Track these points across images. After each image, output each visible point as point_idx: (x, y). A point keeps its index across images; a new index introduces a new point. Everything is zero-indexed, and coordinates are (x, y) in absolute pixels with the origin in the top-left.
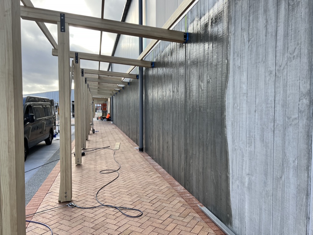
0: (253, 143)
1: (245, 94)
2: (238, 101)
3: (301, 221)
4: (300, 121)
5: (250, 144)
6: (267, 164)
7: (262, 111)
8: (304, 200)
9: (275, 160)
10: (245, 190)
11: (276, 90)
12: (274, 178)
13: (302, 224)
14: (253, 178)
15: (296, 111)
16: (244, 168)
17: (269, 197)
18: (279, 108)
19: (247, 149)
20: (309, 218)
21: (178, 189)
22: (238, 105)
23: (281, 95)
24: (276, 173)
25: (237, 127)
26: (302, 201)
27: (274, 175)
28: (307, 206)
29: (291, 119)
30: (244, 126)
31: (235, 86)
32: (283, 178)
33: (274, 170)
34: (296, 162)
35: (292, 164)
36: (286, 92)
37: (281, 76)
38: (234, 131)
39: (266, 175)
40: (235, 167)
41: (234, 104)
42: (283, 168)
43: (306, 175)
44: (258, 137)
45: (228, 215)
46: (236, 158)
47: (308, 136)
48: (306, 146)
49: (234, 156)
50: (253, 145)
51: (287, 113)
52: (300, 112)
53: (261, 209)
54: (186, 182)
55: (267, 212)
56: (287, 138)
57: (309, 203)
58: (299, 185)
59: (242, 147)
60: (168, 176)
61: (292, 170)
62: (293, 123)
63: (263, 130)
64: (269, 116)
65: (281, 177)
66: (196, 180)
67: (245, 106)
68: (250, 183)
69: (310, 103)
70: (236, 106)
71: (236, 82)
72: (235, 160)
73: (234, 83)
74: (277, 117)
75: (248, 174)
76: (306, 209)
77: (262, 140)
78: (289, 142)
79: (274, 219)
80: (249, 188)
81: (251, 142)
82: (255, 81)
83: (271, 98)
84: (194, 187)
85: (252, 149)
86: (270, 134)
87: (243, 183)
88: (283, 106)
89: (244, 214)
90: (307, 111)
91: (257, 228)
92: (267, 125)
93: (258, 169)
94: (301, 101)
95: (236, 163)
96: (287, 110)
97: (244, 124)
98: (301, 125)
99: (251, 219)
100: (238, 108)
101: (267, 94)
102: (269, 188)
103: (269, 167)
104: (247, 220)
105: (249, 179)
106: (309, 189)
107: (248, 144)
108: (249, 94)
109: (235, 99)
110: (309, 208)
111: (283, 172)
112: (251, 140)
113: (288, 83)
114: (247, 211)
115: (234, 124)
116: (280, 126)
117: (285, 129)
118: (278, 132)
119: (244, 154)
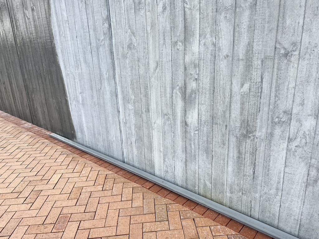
0: (80, 65)
1: (66, 21)
2: (63, 29)
3: (116, 115)
4: (105, 42)
5: (78, 67)
6: (91, 81)
7: (81, 36)
8: (115, 100)
9: (95, 76)
10: (81, 106)
11: (88, 17)
12: (97, 90)
13: (116, 117)
14: (84, 95)
15: (102, 34)
16: (77, 88)
17: (96, 106)
18: (92, 32)
19: (76, 71)
20: (120, 112)
21: (25, 126)
22: (63, 33)
23: (92, 21)
24: (98, 86)
25: (65, 53)
26: (114, 102)
27: (97, 88)
28: (117, 104)
29: (100, 41)
30: (71, 52)
31: (57, 13)
32: (102, 89)
33: (96, 84)
34: (107, 74)
35: (106, 76)
36: (94, 19)
37: (89, 4)
38: (64, 58)
39: (92, 90)
40: (70, 90)
41: (60, 32)
42: (101, 82)
43: (114, 82)
44: (82, 60)
45: (72, 132)
46: (70, 82)
47: (111, 53)
48: (111, 60)
49: (68, 80)
50: (80, 68)
51: (97, 36)
52: (105, 34)
53: (93, 117)
54: (33, 118)
55: (96, 117)
56: (100, 57)
57: (118, 102)
58: (111, 91)
59: (72, 71)
60: (13, 118)
61: (106, 81)
62: (102, 44)
63: (84, 53)
64: (86, 40)
65: (101, 89)
66: (42, 112)
67: (68, 32)
68: (83, 100)
69: (109, 26)
70: (62, 34)
71: (57, 10)
72: (69, 84)
73: (56, 11)
74: (92, 41)
75: (81, 93)
76: (117, 106)
77: (86, 62)
78: (102, 60)
79: (101, 120)
80: (83, 104)
81: (78, 65)
82: (72, 8)
83: (86, 24)
84: (41, 119)
85: (80, 71)
86: (90, 55)
87: (78, 102)
88: (94, 30)
89: (83, 126)
90: (108, 33)
91: (92, 132)
92: (86, 48)
93: (86, 86)
94: (104, 25)
95: (71, 86)
96: (97, 33)
97: (71, 50)
98: (106, 44)
99: (88, 128)
100: (64, 35)
101: (82, 20)
102: (95, 99)
103: (93, 83)
104: (85, 129)
105: (82, 96)
106: (117, 91)
107: (76, 67)
108: (70, 21)
109: (59, 26)
110: (118, 105)
111: (101, 84)
112: (78, 63)
113: (94, 10)
114: (84, 122)
115: (63, 51)
116: (94, 47)
117: (98, 49)
118: (94, 52)
119: (75, 77)
